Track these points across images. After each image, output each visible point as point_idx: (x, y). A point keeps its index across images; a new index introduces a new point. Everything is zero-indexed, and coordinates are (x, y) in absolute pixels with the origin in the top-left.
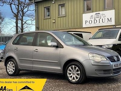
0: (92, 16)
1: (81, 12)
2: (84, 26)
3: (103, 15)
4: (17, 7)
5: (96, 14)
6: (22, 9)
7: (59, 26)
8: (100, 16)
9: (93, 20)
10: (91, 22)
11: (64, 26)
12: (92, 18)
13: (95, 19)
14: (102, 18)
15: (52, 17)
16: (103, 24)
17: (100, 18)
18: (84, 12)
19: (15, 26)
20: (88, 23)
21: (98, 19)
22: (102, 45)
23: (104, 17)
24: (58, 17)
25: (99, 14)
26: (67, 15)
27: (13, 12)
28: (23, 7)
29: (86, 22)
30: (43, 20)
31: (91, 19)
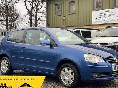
0: (102, 13)
1: (91, 9)
2: (93, 23)
3: (112, 12)
4: (31, 4)
5: (106, 11)
6: (36, 6)
7: (69, 23)
8: (109, 14)
9: (102, 17)
10: (100, 19)
11: (74, 23)
12: (102, 15)
13: (104, 16)
14: (111, 15)
15: (62, 14)
16: (113, 21)
17: (110, 16)
18: (94, 10)
19: (29, 22)
20: (97, 20)
21: (107, 17)
22: (108, 43)
23: (113, 14)
24: (68, 15)
25: (109, 11)
26: (77, 12)
27: (27, 9)
28: (38, 4)
29: (96, 19)
30: (53, 17)
31: (100, 17)
